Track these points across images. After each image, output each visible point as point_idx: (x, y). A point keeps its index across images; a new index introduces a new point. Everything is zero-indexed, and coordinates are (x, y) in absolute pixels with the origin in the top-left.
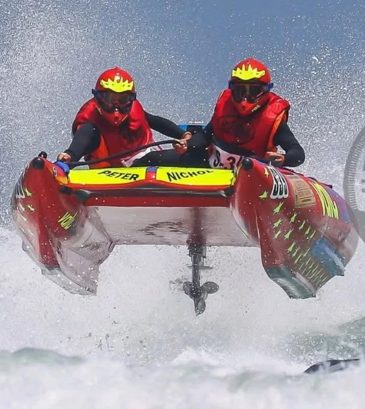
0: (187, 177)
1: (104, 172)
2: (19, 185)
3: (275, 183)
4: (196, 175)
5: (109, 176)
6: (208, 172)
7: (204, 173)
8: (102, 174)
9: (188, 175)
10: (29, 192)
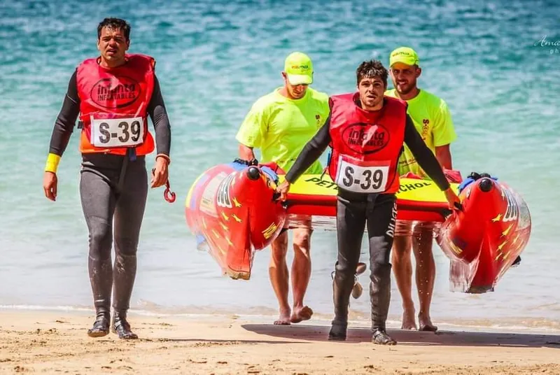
0: (406, 190)
1: (312, 180)
2: (225, 193)
3: (509, 205)
4: (414, 188)
5: (318, 184)
6: (426, 185)
7: (422, 186)
8: (311, 182)
9: (406, 188)
10: (238, 202)
